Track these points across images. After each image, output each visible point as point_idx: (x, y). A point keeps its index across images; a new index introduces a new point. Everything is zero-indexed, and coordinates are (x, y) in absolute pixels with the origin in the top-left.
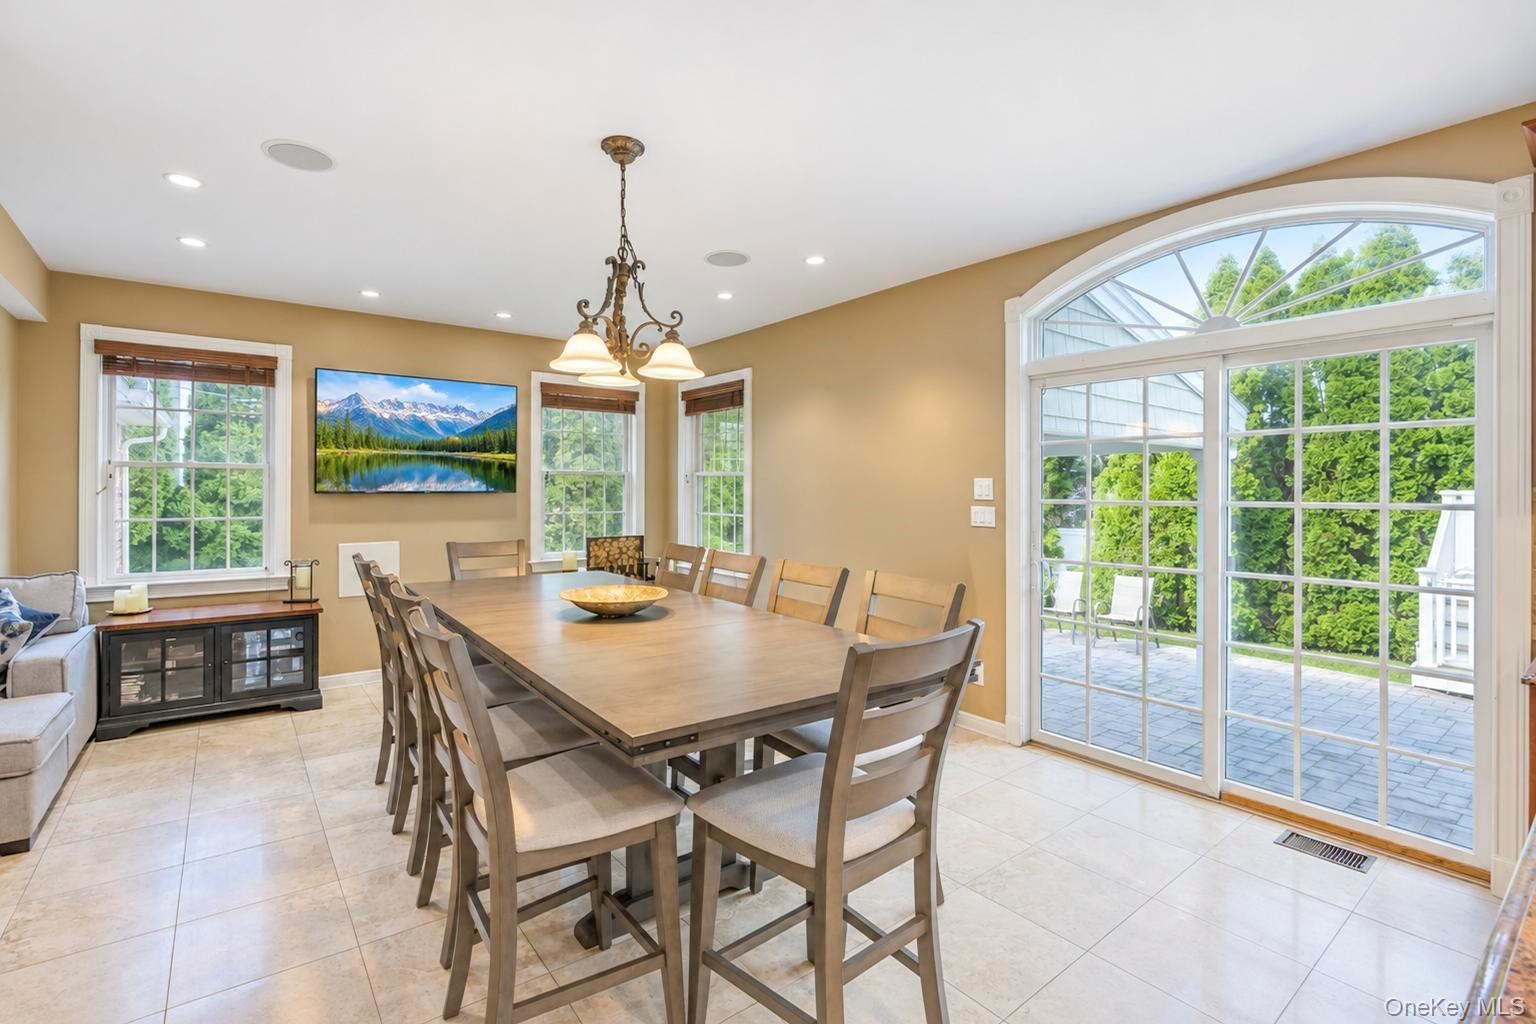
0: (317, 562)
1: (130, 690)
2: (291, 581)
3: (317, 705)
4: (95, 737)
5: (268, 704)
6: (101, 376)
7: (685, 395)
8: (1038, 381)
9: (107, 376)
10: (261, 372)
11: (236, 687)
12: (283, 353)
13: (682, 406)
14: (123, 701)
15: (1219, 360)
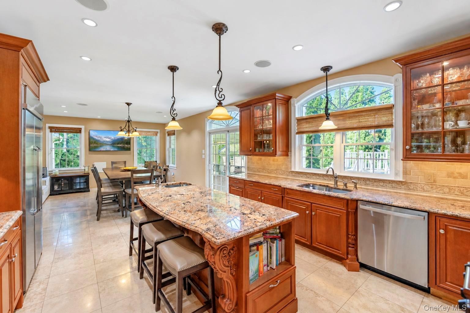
0: (89, 166)
1: (56, 188)
2: (85, 170)
3: (89, 191)
4: (50, 195)
5: (80, 191)
6: (50, 133)
7: (168, 132)
8: (210, 133)
9: (51, 133)
10: (79, 131)
11: (74, 187)
12: (82, 127)
13: (167, 134)
14: (55, 189)
15: (227, 132)
